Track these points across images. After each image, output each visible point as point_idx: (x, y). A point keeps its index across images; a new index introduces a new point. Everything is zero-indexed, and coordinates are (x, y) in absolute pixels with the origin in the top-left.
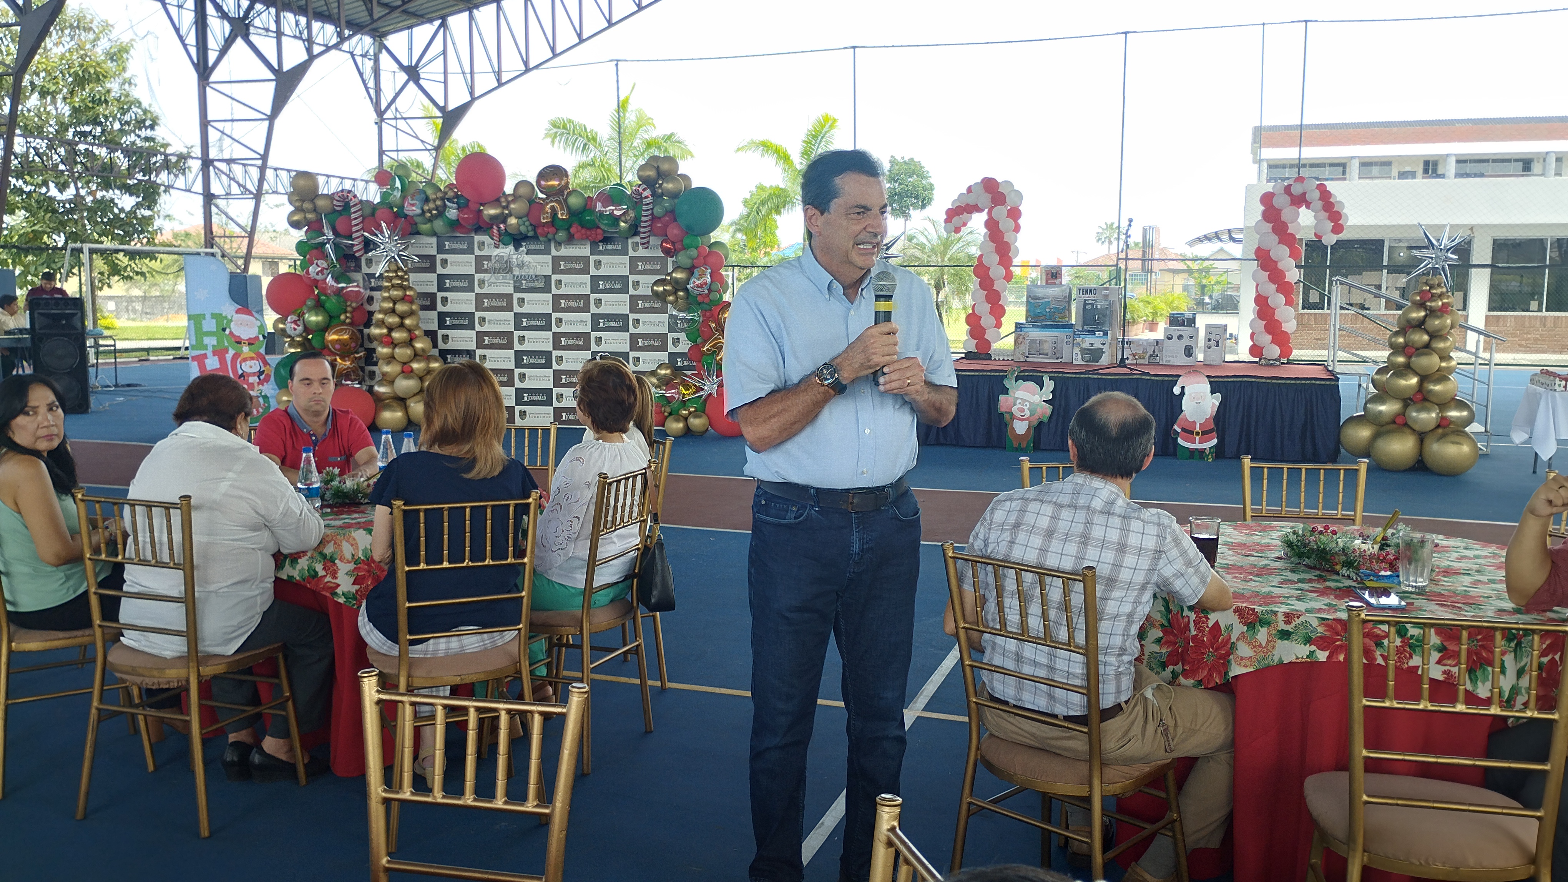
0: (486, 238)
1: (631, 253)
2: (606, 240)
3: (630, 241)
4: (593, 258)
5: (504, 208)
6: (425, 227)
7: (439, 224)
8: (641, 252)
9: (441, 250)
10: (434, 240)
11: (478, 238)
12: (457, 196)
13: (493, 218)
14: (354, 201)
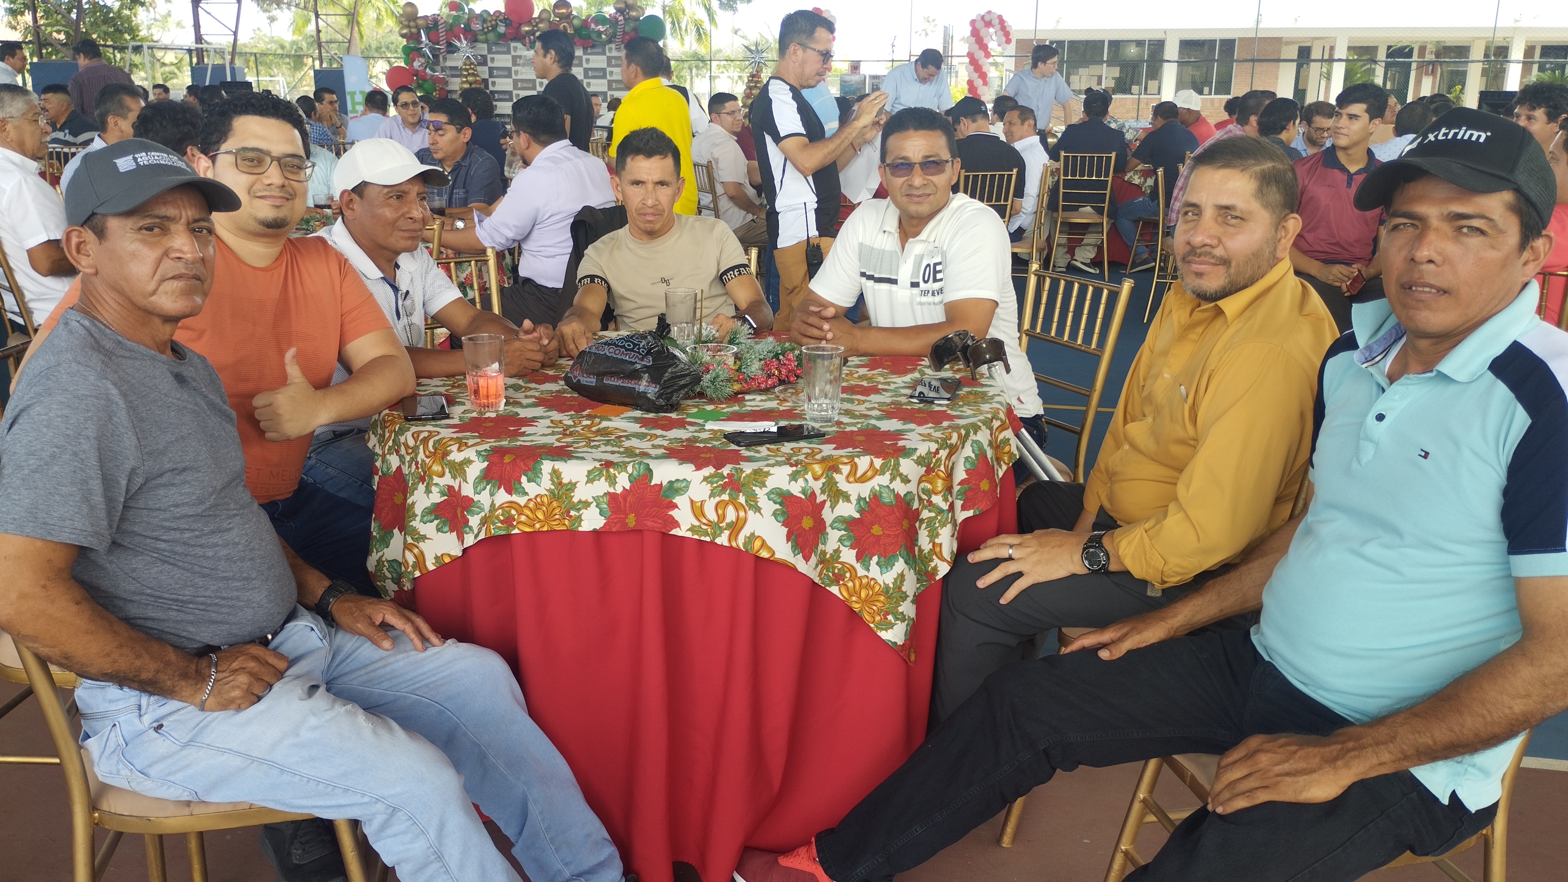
0: (519, 45)
1: (608, 54)
2: (593, 47)
3: (607, 47)
4: (585, 57)
5: (534, 26)
6: (482, 38)
7: (491, 36)
8: (615, 53)
9: (490, 51)
10: (485, 46)
11: (513, 44)
12: (505, 19)
13: (527, 32)
14: (442, 21)
